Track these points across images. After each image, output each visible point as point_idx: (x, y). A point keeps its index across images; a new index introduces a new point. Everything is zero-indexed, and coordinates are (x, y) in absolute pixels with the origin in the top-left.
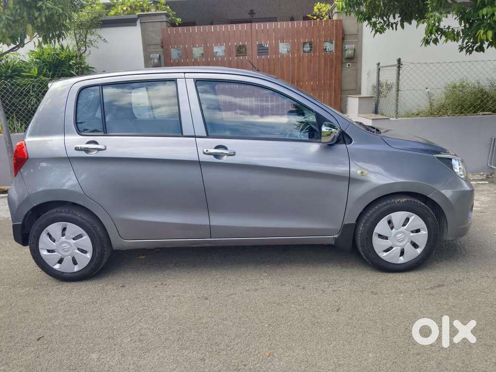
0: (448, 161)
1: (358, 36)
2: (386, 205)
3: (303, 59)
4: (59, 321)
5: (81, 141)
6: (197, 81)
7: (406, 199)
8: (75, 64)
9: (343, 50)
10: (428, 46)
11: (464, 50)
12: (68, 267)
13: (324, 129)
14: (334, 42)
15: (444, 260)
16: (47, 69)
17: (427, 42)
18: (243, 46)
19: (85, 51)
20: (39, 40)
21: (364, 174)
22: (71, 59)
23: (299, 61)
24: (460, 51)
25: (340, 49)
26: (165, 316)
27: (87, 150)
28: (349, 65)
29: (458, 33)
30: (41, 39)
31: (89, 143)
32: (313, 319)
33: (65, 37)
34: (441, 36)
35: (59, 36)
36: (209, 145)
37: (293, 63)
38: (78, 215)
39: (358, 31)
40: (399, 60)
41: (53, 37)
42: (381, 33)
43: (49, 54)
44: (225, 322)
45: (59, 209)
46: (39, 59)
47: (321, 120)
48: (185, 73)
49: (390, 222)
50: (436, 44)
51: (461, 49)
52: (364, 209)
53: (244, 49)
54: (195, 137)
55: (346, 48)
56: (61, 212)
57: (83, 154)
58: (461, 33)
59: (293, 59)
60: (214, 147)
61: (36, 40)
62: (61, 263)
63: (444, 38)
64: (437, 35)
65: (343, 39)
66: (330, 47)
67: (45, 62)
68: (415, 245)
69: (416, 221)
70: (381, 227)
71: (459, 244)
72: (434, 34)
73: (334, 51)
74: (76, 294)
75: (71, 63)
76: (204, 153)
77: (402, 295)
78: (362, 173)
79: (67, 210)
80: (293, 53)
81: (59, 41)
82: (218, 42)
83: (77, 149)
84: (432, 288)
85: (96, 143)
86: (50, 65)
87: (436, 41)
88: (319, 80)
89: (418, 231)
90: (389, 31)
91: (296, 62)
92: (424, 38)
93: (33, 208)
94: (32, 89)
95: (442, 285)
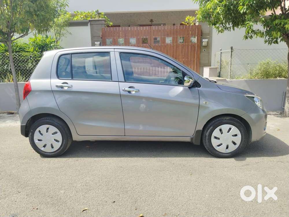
0: (252, 98)
1: (210, 34)
2: (218, 121)
3: (179, 46)
4: (44, 175)
5: (59, 82)
6: (121, 53)
7: (229, 118)
8: (54, 46)
9: (201, 42)
10: (247, 40)
11: (267, 43)
12: (48, 150)
13: (185, 79)
14: (196, 37)
15: (251, 153)
16: (38, 48)
17: (247, 38)
18: (146, 39)
19: (59, 39)
20: (35, 32)
21: (207, 104)
22: (52, 43)
23: (177, 47)
24: (265, 43)
25: (200, 41)
26: (99, 174)
27: (62, 87)
28: (204, 50)
29: (263, 33)
30: (37, 31)
31: (64, 83)
32: (177, 178)
33: (50, 31)
34: (254, 35)
35: (47, 30)
36: (125, 86)
37: (174, 48)
38: (55, 121)
39: (210, 31)
40: (232, 48)
41: (43, 31)
42: (221, 32)
43: (40, 40)
44: (131, 178)
45: (45, 118)
46: (34, 42)
47: (184, 75)
48: (114, 49)
49: (221, 130)
50: (251, 38)
51: (266, 42)
52: (207, 123)
53: (147, 41)
54: (119, 82)
55: (203, 41)
56: (47, 119)
57: (60, 89)
58: (265, 33)
59: (173, 47)
60: (128, 87)
61: (34, 32)
62: (45, 147)
63: (255, 36)
64: (252, 34)
65: (201, 36)
66: (195, 40)
67: (37, 44)
68: (234, 143)
69: (235, 130)
70: (216, 133)
71: (260, 145)
72: (251, 34)
73: (196, 42)
74: (52, 163)
75: (51, 45)
76: (123, 90)
77: (226, 169)
78: (206, 103)
79: (50, 119)
80: (173, 43)
81: (46, 33)
82: (132, 36)
83: (57, 86)
84: (242, 166)
85: (67, 83)
86: (40, 46)
87: (251, 37)
88: (188, 58)
89: (236, 135)
90: (226, 32)
91: (175, 47)
92: (245, 36)
93: (32, 117)
94: (30, 58)
95: (248, 164)
